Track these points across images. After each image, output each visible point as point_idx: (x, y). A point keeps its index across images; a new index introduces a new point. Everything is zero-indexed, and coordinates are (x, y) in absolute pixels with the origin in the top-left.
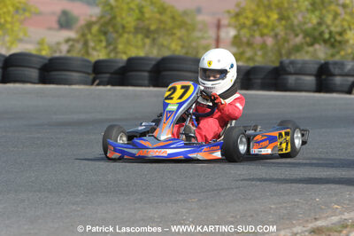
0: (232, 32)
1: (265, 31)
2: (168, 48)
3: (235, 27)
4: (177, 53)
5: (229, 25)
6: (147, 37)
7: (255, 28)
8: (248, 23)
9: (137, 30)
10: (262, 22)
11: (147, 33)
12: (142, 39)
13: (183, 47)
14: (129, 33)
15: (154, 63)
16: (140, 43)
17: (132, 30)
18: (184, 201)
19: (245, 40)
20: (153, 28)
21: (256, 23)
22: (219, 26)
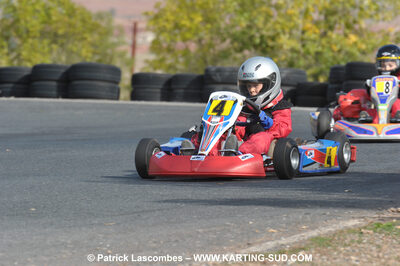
0: (150, 37)
1: (188, 35)
2: (79, 55)
3: (154, 31)
4: (88, 60)
5: (147, 29)
6: (55, 42)
7: (177, 31)
8: (169, 26)
9: (43, 34)
10: (184, 26)
11: (55, 38)
12: (49, 45)
13: (94, 53)
14: (34, 37)
15: (63, 71)
16: (47, 49)
17: (38, 35)
18: (100, 224)
19: (165, 45)
20: (61, 32)
21: (177, 26)
22: (135, 30)
